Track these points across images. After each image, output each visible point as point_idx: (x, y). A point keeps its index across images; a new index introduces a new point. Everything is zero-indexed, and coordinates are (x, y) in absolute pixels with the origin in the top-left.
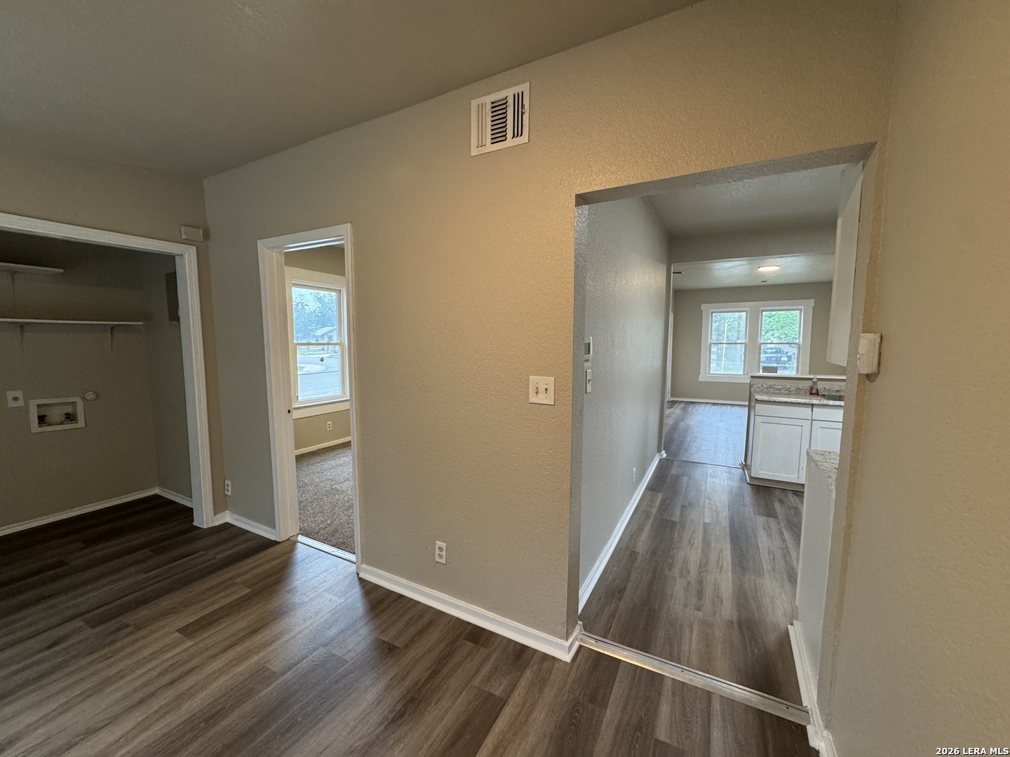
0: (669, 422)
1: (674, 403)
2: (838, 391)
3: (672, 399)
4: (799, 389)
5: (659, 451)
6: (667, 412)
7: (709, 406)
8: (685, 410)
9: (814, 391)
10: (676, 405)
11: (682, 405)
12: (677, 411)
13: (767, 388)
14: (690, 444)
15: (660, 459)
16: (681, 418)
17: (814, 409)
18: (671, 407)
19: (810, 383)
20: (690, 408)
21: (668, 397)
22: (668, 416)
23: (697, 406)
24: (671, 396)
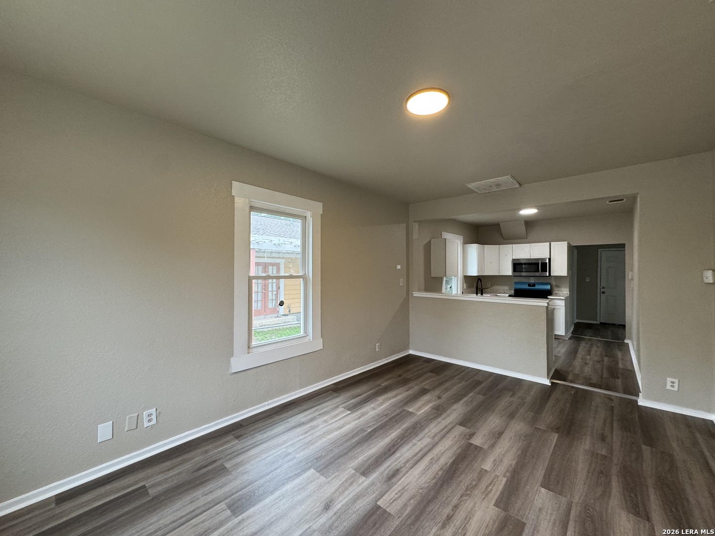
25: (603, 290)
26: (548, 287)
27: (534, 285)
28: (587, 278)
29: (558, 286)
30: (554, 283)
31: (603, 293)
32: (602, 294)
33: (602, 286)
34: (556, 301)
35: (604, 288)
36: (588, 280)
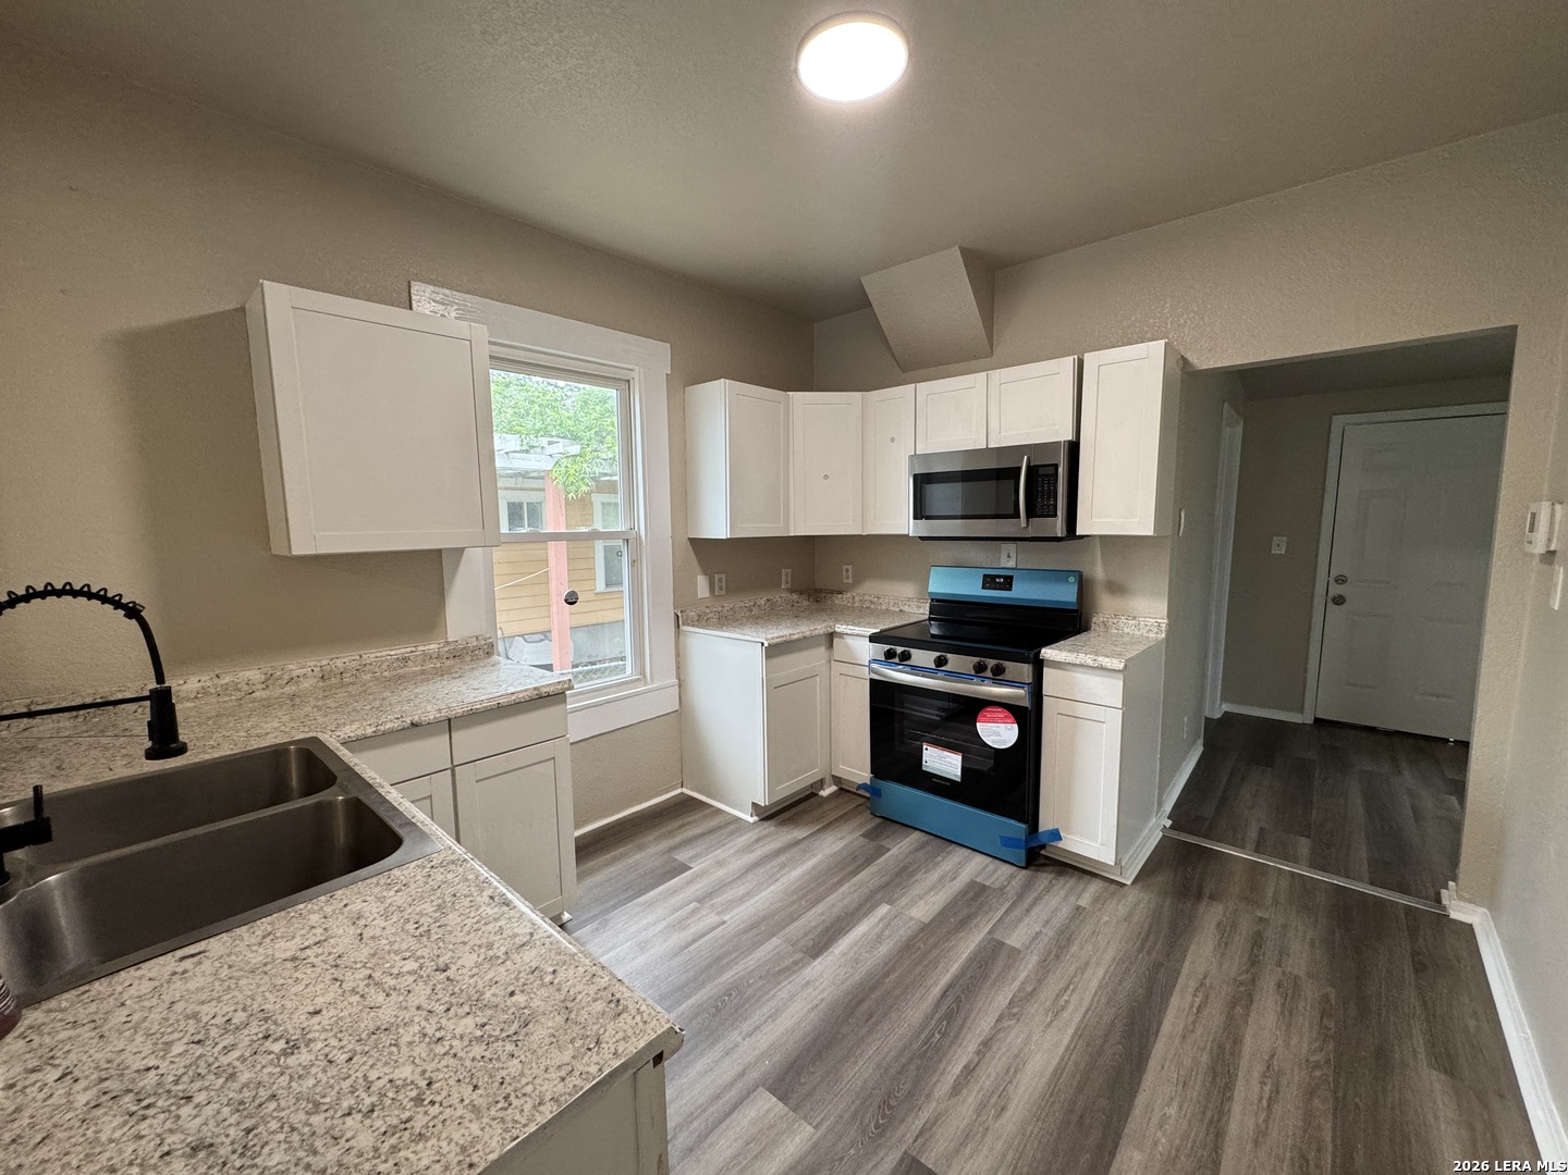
25: (1336, 590)
26: (1065, 594)
27: (1007, 583)
28: (1276, 539)
29: (1116, 588)
30: (1098, 572)
31: (1339, 600)
32: (1331, 606)
33: (1334, 573)
34: (1082, 677)
35: (1344, 582)
36: (1279, 547)
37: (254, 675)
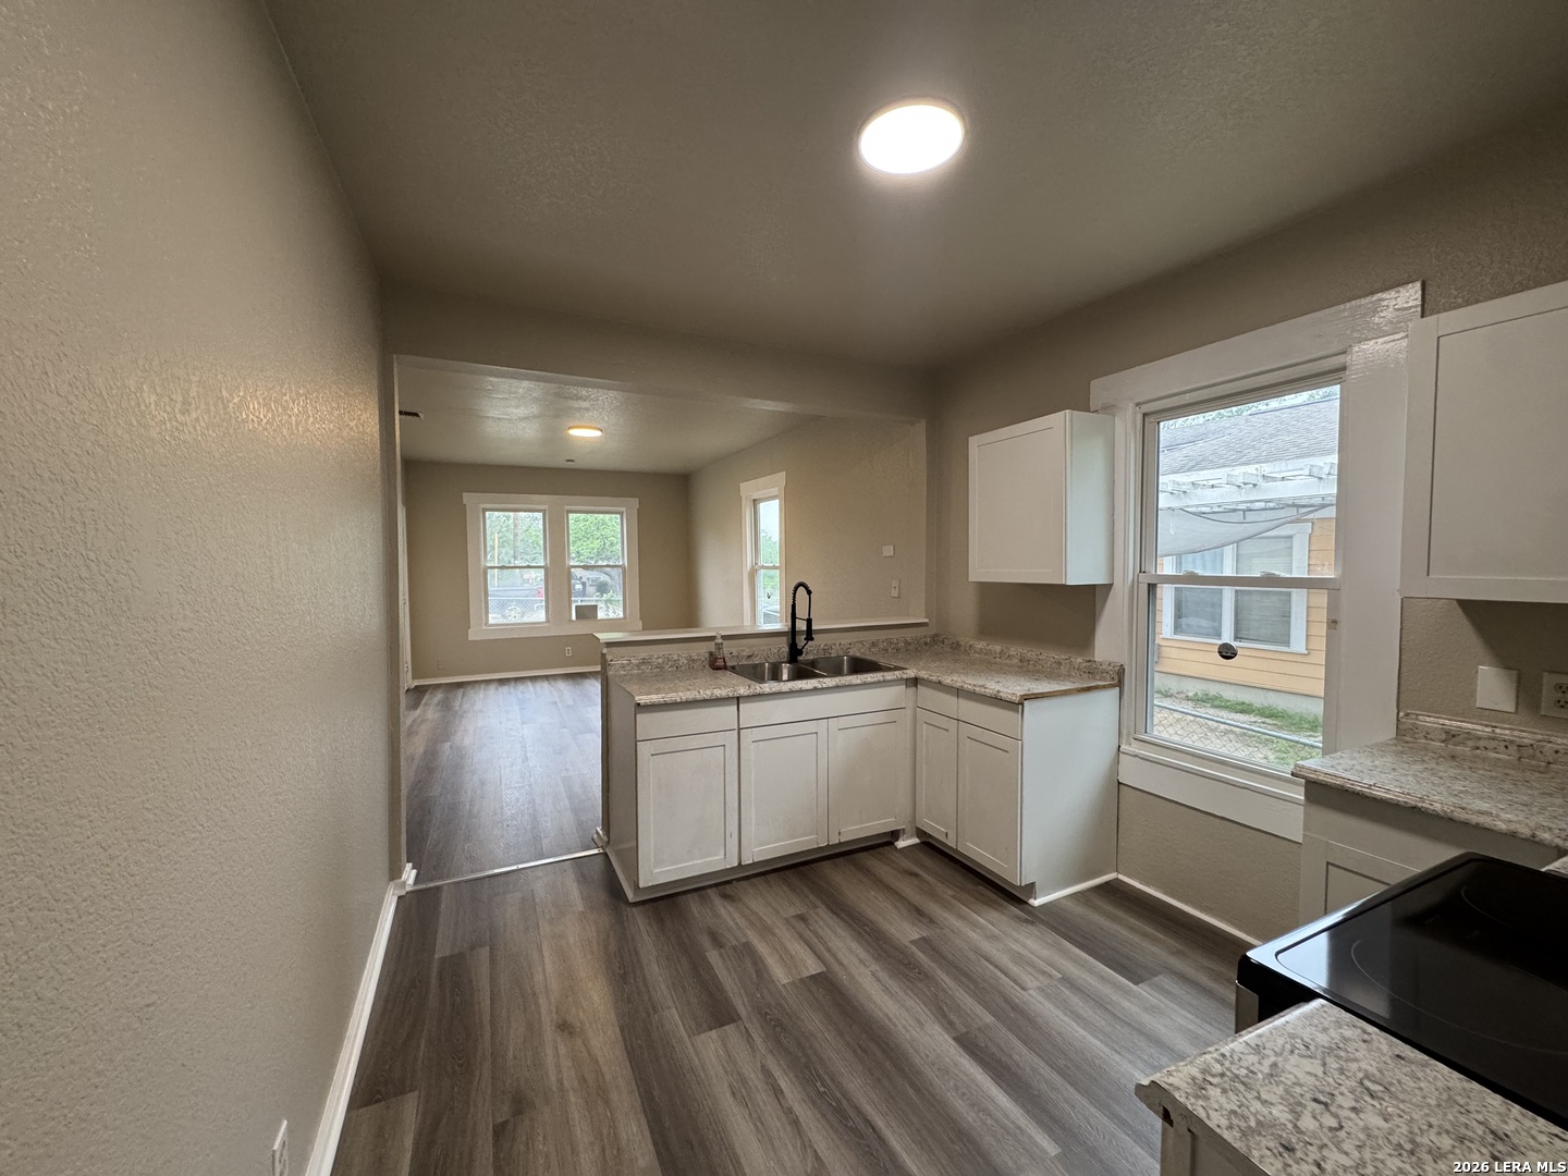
0: (414, 747)
1: (419, 693)
2: (750, 656)
3: (417, 683)
4: (693, 660)
5: (395, 873)
6: (409, 718)
7: (492, 687)
8: (446, 706)
9: (720, 663)
10: (427, 697)
11: (439, 696)
12: (430, 711)
13: (638, 666)
14: (475, 811)
15: (399, 897)
16: (444, 732)
17: (741, 706)
18: (415, 706)
19: (711, 646)
20: (458, 697)
21: (408, 681)
22: (411, 733)
23: (471, 692)
24: (414, 678)
37: (998, 648)
